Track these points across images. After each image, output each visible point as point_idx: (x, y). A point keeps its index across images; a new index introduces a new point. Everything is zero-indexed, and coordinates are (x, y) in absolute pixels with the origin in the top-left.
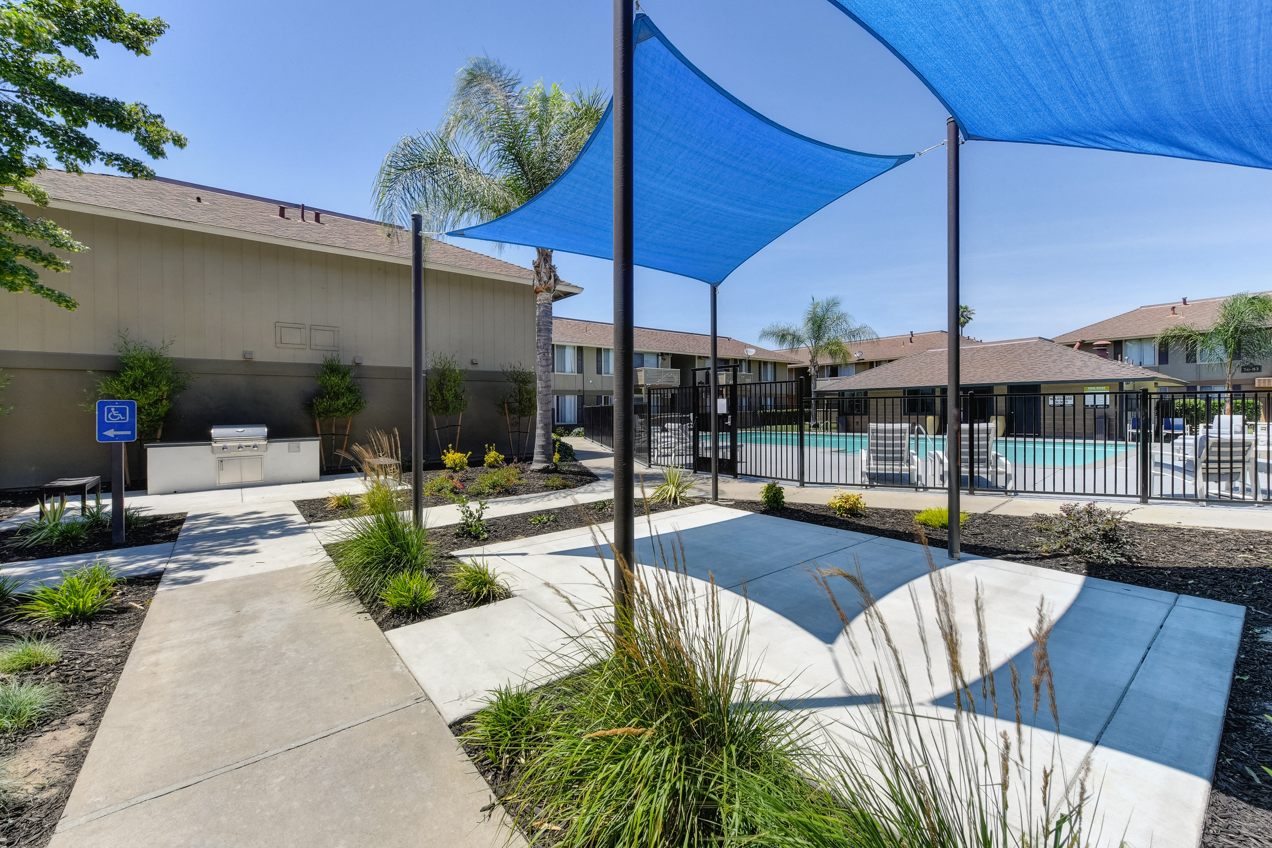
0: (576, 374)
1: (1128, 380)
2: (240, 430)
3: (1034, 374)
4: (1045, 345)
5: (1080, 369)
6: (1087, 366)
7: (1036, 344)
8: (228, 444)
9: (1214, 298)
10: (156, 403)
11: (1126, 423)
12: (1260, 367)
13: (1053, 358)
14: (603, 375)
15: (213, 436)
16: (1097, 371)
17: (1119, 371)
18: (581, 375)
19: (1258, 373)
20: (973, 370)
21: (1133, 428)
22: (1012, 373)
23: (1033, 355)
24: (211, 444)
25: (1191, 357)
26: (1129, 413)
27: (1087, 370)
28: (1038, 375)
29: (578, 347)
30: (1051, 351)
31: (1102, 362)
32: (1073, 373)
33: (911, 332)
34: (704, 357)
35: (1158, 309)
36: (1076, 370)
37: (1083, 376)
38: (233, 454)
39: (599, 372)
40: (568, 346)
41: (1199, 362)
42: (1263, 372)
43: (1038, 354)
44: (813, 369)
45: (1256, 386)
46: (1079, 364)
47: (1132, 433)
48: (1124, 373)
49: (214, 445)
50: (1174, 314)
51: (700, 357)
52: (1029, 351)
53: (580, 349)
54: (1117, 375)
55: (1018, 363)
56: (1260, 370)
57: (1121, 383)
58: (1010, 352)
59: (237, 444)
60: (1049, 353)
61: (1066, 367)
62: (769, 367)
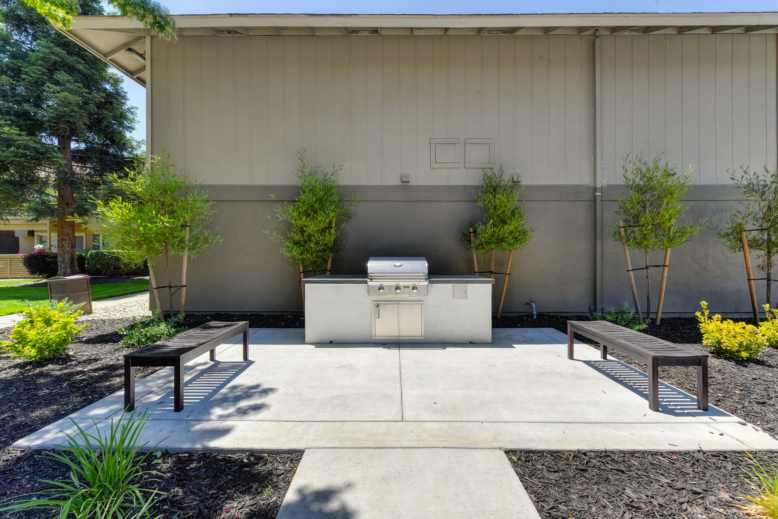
2: (398, 263)
8: (385, 283)
10: (324, 230)
15: (369, 271)
24: (366, 282)
38: (389, 297)
49: (370, 283)
59: (394, 283)
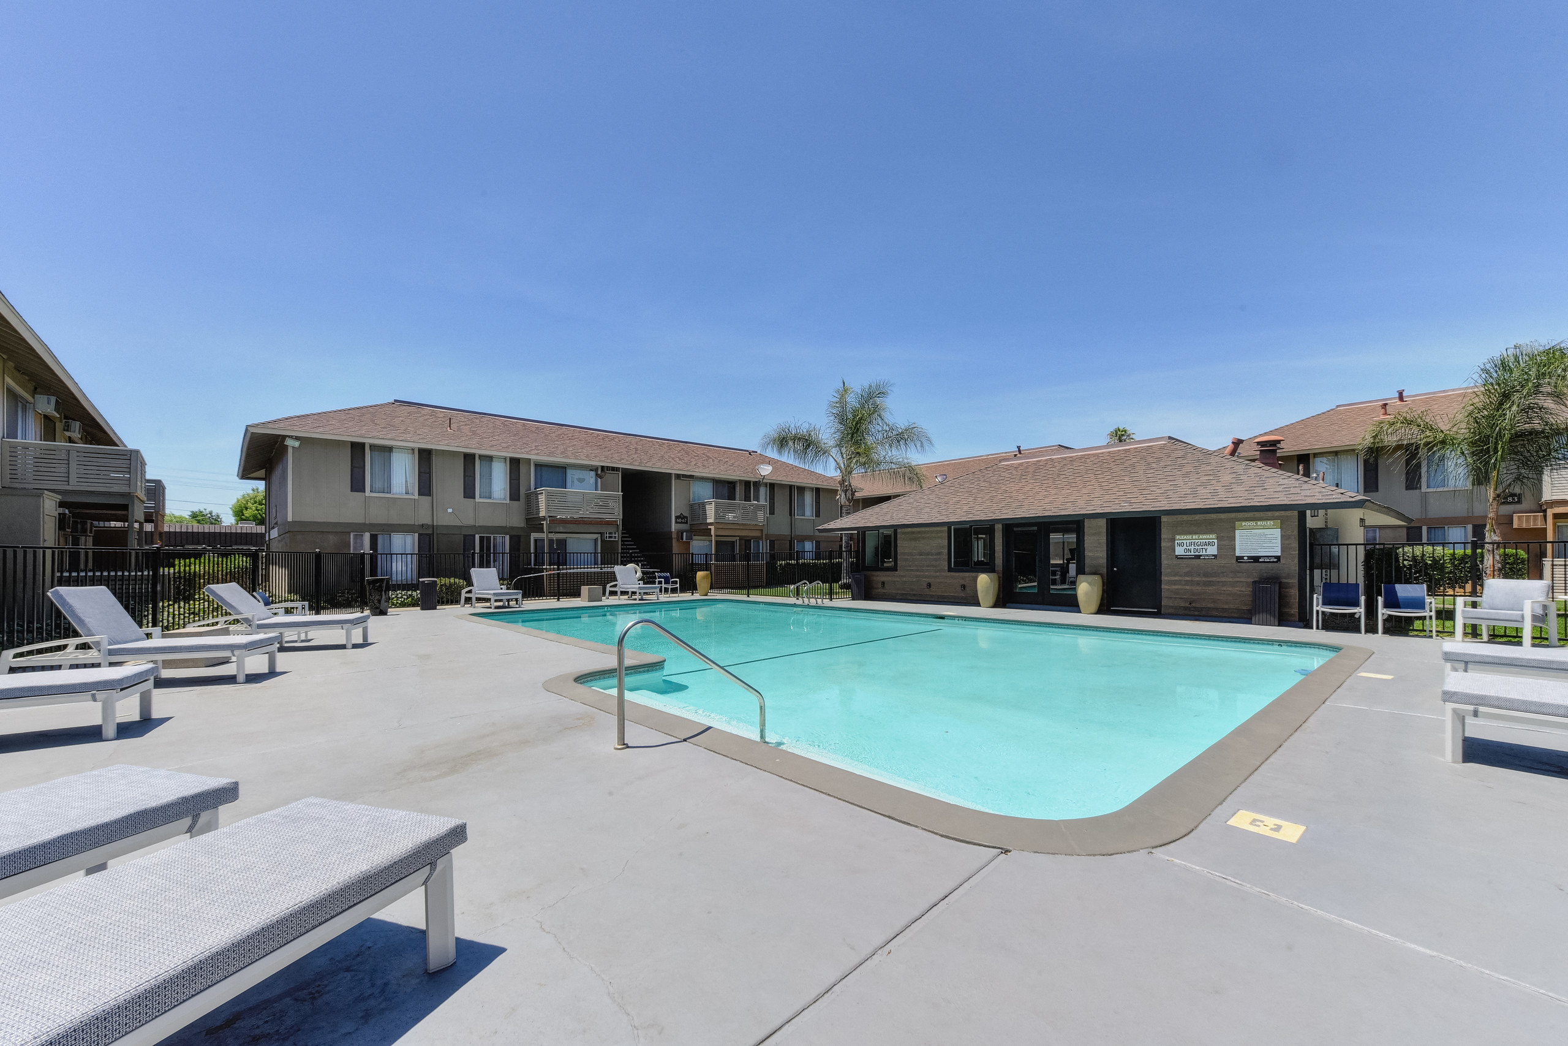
0: (416, 497)
1: (1315, 507)
3: (1149, 497)
4: (1176, 450)
5: (1228, 487)
6: (1240, 483)
7: (1162, 447)
9: (1444, 391)
11: (1312, 591)
12: (1519, 496)
13: (1185, 470)
14: (478, 499)
16: (1258, 490)
17: (1297, 490)
18: (427, 499)
19: (1518, 507)
20: (1053, 492)
21: (1324, 604)
22: (1114, 496)
23: (1154, 465)
25: (1412, 480)
26: (1317, 572)
27: (1240, 488)
28: (1156, 500)
29: (422, 452)
30: (1183, 457)
31: (1267, 474)
32: (1215, 493)
33: (1019, 447)
34: (684, 476)
35: (1361, 409)
36: (1221, 490)
37: (1231, 500)
39: (469, 492)
40: (399, 448)
41: (1424, 489)
42: (1525, 505)
43: (1162, 464)
44: (843, 495)
45: (1515, 526)
46: (1227, 478)
47: (1323, 613)
48: (1308, 493)
50: (1385, 414)
51: (678, 476)
52: (1150, 460)
53: (425, 457)
54: (1293, 497)
55: (1127, 479)
56: (1519, 502)
57: (1301, 511)
58: (1118, 462)
60: (1180, 461)
61: (1204, 485)
62: (762, 491)
